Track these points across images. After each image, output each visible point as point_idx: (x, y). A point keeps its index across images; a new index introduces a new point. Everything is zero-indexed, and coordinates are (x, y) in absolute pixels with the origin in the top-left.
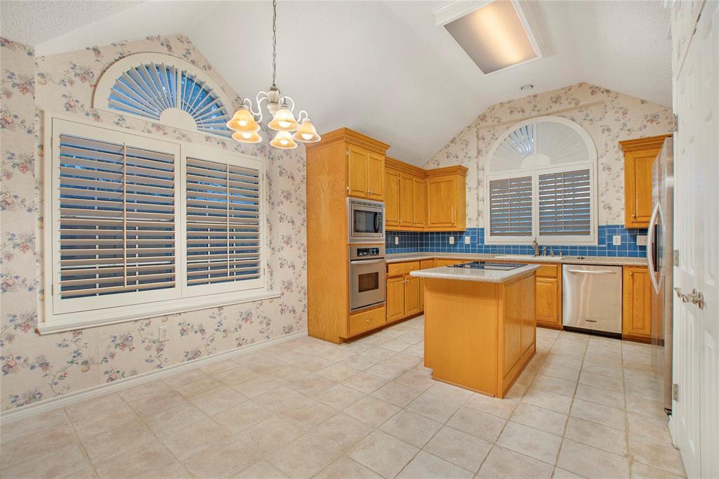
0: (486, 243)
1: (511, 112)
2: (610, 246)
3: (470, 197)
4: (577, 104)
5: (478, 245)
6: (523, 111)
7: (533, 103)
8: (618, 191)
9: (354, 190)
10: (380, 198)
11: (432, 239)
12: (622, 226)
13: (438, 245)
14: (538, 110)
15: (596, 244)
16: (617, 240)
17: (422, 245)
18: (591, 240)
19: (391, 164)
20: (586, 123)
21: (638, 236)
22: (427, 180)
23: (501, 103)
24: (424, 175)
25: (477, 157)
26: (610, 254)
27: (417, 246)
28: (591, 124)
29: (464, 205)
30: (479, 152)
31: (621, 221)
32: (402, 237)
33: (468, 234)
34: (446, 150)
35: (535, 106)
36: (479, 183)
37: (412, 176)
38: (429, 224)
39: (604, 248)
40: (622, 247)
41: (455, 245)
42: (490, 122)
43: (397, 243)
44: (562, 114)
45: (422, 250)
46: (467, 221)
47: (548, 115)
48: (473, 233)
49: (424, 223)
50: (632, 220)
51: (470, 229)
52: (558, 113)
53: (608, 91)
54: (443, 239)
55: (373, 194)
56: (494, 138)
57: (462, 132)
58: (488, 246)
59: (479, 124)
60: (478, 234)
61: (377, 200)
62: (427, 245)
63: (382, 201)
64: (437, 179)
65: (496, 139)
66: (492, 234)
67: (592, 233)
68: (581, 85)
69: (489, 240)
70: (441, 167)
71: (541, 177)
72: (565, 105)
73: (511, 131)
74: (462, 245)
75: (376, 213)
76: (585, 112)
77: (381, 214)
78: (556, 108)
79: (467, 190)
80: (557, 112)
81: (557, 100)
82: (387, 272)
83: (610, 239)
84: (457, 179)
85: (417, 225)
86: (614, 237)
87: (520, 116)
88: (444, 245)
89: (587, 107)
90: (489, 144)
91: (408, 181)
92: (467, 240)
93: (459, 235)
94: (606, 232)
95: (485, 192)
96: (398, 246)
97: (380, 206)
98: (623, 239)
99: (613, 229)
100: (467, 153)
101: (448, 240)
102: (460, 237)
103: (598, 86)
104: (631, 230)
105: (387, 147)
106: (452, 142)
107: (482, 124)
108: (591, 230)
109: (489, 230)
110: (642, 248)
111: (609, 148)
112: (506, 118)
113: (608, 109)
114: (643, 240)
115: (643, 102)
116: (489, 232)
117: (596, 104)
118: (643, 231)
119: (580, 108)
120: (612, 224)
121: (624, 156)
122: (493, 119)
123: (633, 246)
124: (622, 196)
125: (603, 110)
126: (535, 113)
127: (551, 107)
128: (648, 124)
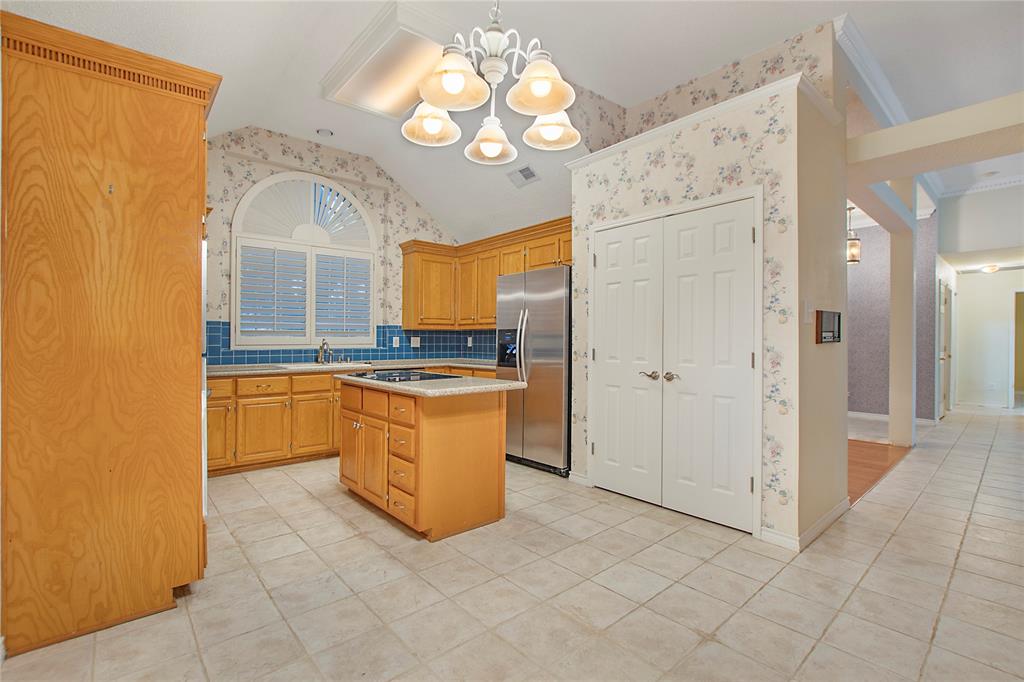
0: (234, 348)
1: (284, 152)
2: (392, 349)
6: (301, 159)
7: (315, 154)
8: (397, 290)
12: (400, 327)
14: (321, 167)
15: (375, 347)
16: (396, 343)
18: (370, 342)
20: (367, 205)
21: (412, 338)
23: (270, 132)
25: (222, 201)
26: (392, 357)
28: (371, 208)
31: (399, 322)
35: (317, 160)
39: (386, 351)
40: (400, 349)
42: (249, 152)
44: (345, 184)
47: (330, 178)
50: (420, 322)
52: (340, 180)
53: (392, 180)
56: (251, 179)
59: (228, 147)
60: (221, 331)
65: (254, 182)
66: (243, 333)
67: (371, 334)
68: (368, 159)
69: (239, 343)
71: (319, 257)
72: (350, 175)
73: (278, 178)
76: (367, 193)
78: (341, 173)
80: (342, 180)
81: (343, 165)
83: (391, 341)
86: (393, 338)
87: (296, 163)
89: (369, 187)
90: (240, 186)
94: (384, 332)
95: (233, 262)
98: (401, 341)
99: (394, 330)
103: (384, 169)
104: (407, 332)
107: (235, 149)
108: (371, 330)
109: (238, 326)
110: (415, 349)
111: (391, 241)
112: (276, 156)
113: (391, 199)
114: (416, 342)
115: (417, 205)
116: (239, 329)
117: (379, 188)
118: (416, 333)
119: (364, 184)
120: (391, 324)
121: (404, 255)
122: (254, 149)
123: (408, 348)
124: (401, 295)
125: (382, 196)
126: (316, 169)
127: (336, 170)
128: (420, 228)
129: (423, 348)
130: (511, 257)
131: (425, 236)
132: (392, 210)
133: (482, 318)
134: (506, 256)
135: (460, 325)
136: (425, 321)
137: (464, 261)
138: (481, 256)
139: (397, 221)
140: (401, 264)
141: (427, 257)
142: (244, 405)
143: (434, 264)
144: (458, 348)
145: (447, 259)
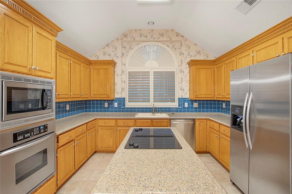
0: (126, 106)
1: (141, 36)
2: (184, 108)
3: (118, 80)
4: (171, 39)
5: (122, 108)
6: (146, 37)
7: (151, 34)
8: (186, 83)
9: (8, 63)
10: (49, 75)
11: (93, 104)
12: (188, 98)
13: (97, 108)
14: (154, 38)
15: (177, 106)
16: (186, 105)
17: (86, 108)
18: (175, 105)
19: (61, 48)
20: (174, 49)
21: (194, 103)
22: (91, 66)
23: (135, 30)
24: (89, 63)
25: (121, 57)
26: (184, 111)
27: (83, 109)
28: (175, 50)
29: (114, 84)
30: (123, 54)
31: (187, 96)
32: (72, 104)
33: (116, 101)
34: (103, 50)
35: (152, 36)
36: (123, 72)
37: (80, 63)
38: (92, 95)
40: (188, 108)
41: (108, 108)
42: (129, 39)
43: (68, 109)
44: (164, 43)
45: (86, 111)
46: (116, 93)
47: (158, 42)
48: (119, 101)
49: (89, 94)
50: (195, 96)
51: (117, 98)
52: (162, 42)
53: (183, 36)
54: (101, 104)
55: (38, 70)
56: (131, 48)
57: (113, 41)
58: (128, 108)
59: (123, 39)
60: (122, 101)
61: (46, 77)
62: (90, 108)
63: (52, 78)
64: (97, 67)
65: (132, 49)
66: (129, 101)
67: (176, 101)
68: (172, 30)
69: (128, 105)
70: (99, 59)
71: (154, 72)
72: (165, 39)
73: (140, 46)
74: (113, 107)
75: (44, 91)
76: (173, 44)
77: (51, 91)
78: (161, 39)
79: (116, 76)
81: (162, 35)
82: (58, 142)
83: (184, 104)
84: (111, 68)
85: (84, 96)
86: (185, 103)
87: (145, 39)
88: (101, 107)
89: (174, 42)
90: (128, 51)
91: (78, 66)
92: (116, 105)
93: (111, 102)
94: (182, 101)
95: (126, 77)
96: (69, 111)
97: (50, 83)
98: (189, 104)
99: (185, 100)
100: (116, 54)
101: (104, 105)
102: (111, 103)
103: (179, 33)
104: (192, 101)
105: (59, 30)
106: (107, 46)
107: (125, 39)
108: (176, 100)
109: (128, 99)
110: (195, 108)
111: (183, 62)
112: (138, 38)
113: (183, 44)
114: (196, 105)
115: (195, 44)
116: (128, 100)
117: (178, 41)
118: (196, 101)
119: (171, 42)
120: (184, 97)
121: (189, 67)
122: (131, 37)
123: (192, 108)
124: (188, 85)
125: (180, 45)
126: (152, 39)
127: (159, 38)
128: (197, 54)
129: (199, 108)
130: (243, 59)
131: (200, 57)
132: (184, 49)
133: (227, 95)
134: (240, 60)
135: (217, 98)
136: (198, 96)
137: (218, 66)
138: (226, 62)
139: (186, 54)
140: (188, 71)
141: (198, 67)
142: (119, 129)
143: (203, 70)
144: (218, 108)
145: (210, 67)
